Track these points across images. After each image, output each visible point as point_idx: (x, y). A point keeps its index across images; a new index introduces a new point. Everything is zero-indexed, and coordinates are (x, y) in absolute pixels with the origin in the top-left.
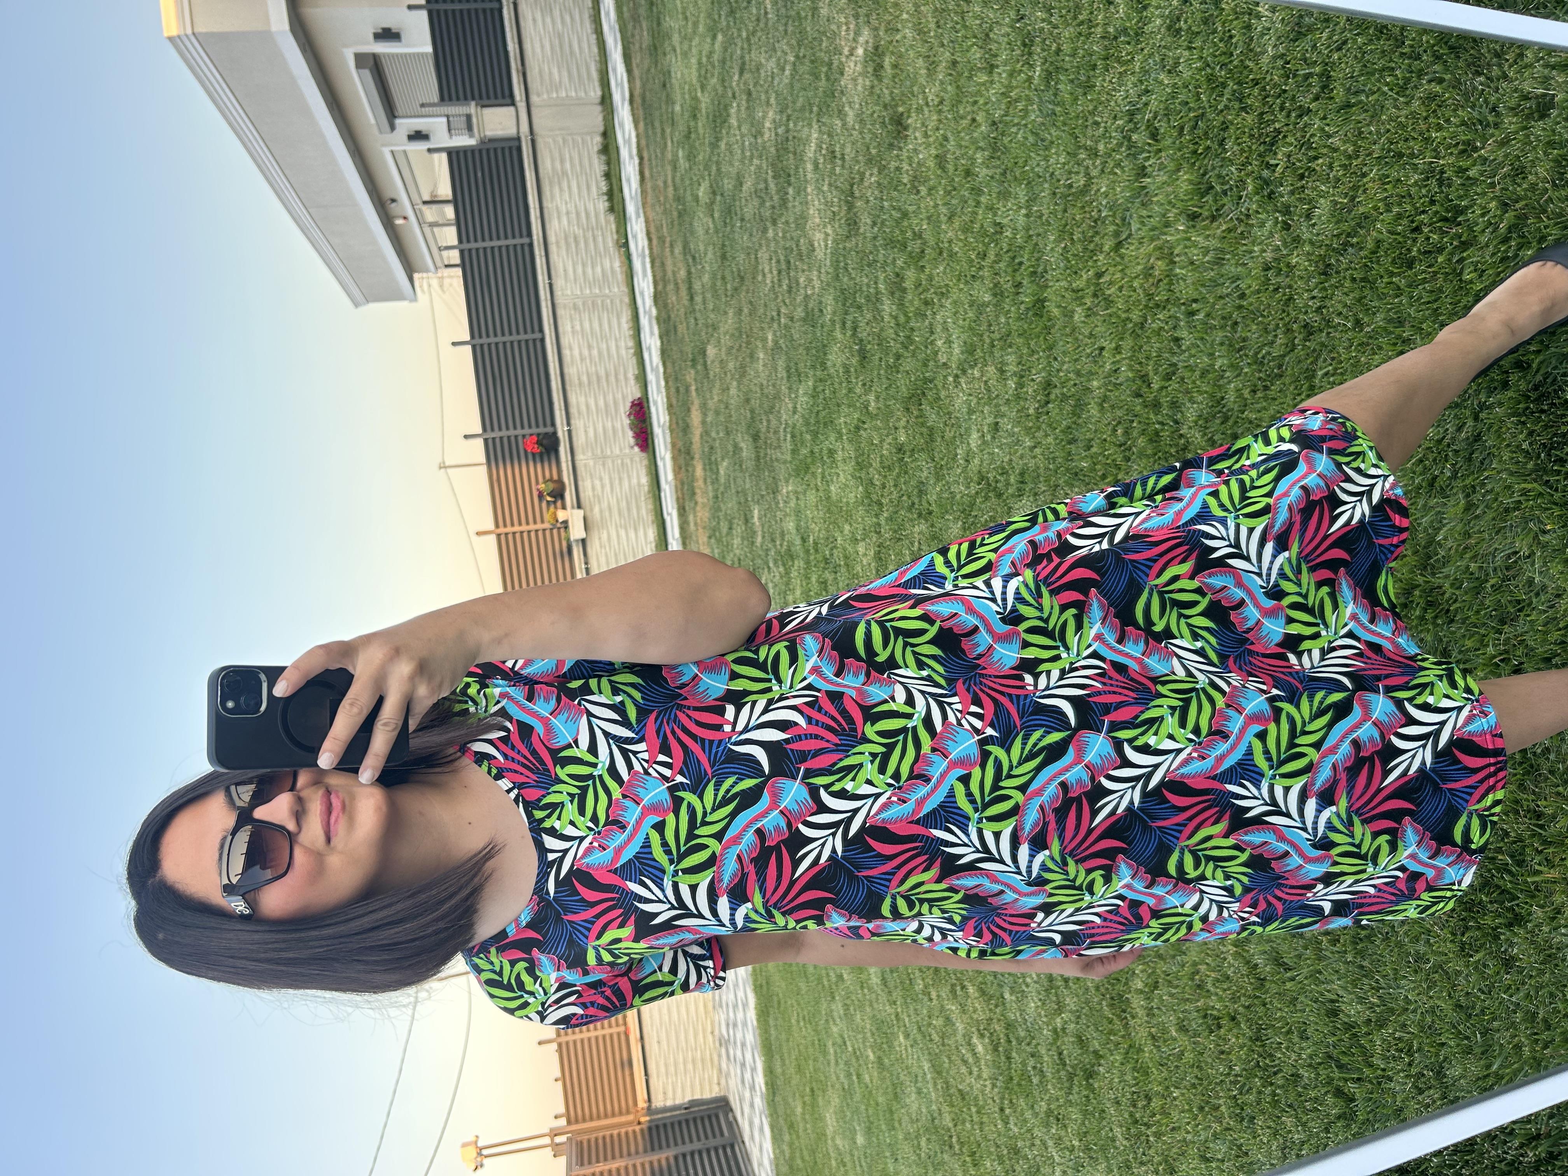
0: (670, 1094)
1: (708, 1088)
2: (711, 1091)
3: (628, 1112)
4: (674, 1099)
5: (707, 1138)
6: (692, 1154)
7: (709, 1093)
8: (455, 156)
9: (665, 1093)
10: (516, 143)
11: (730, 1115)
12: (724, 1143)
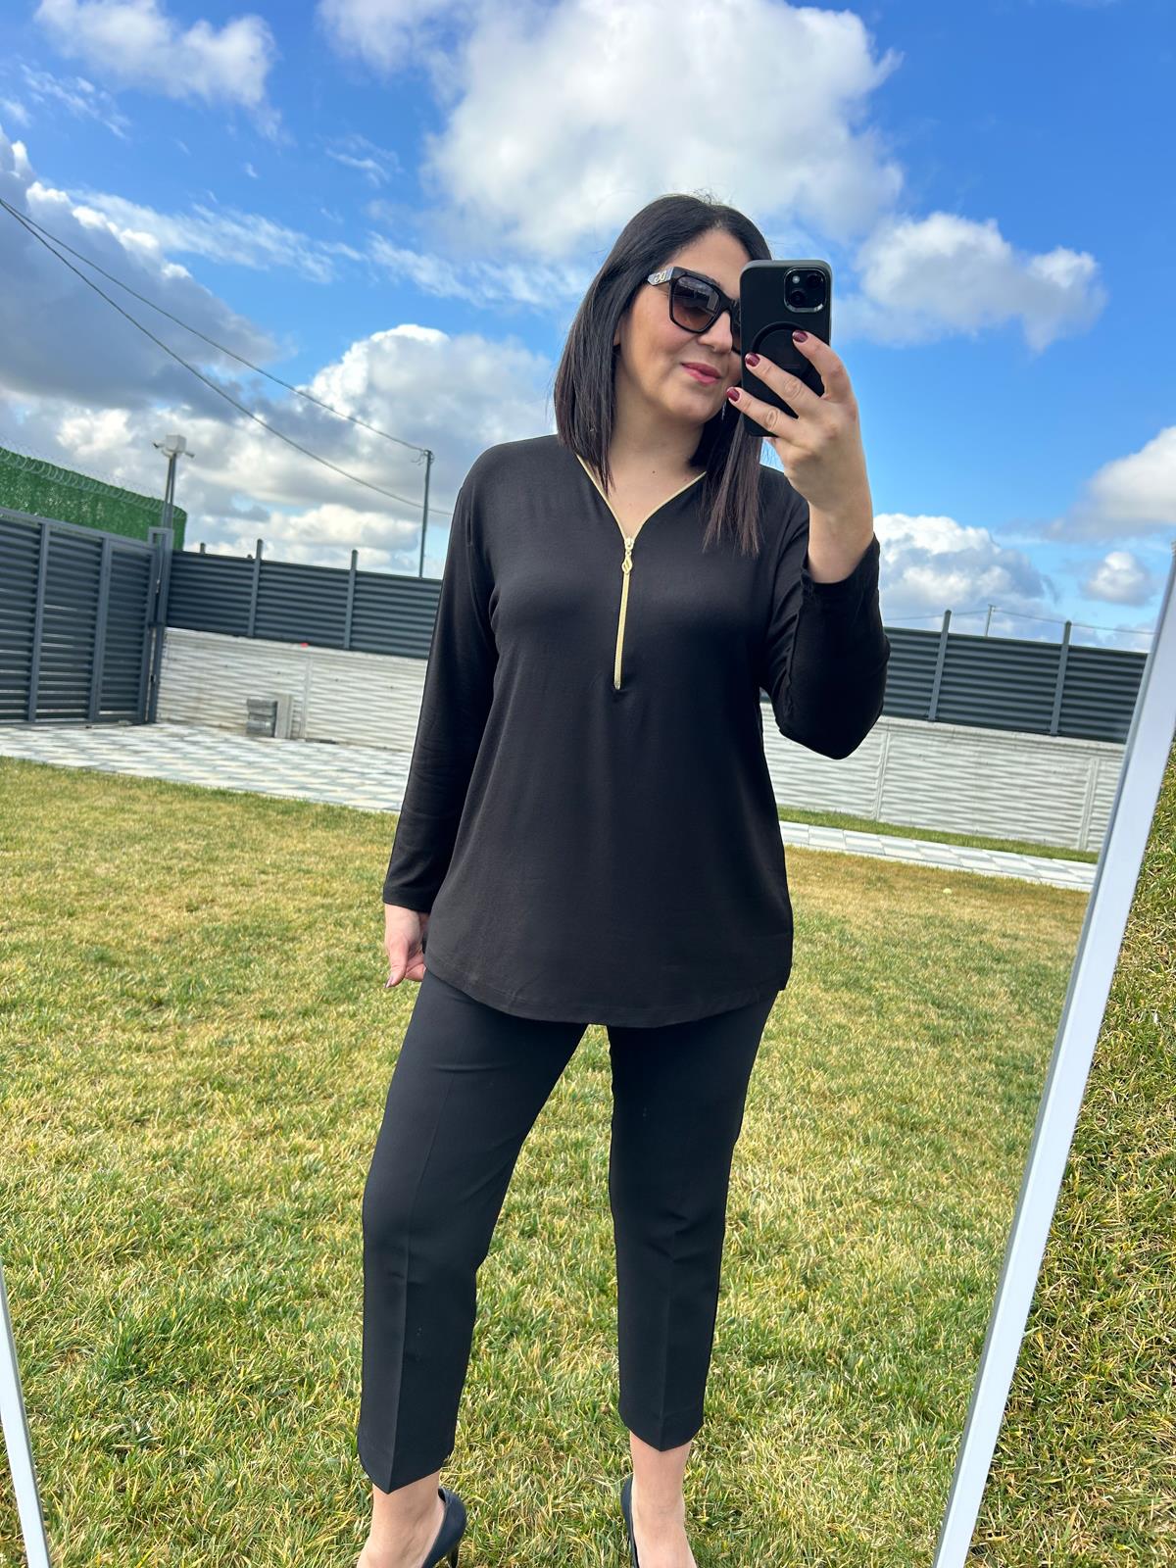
0: (173, 666)
1: (168, 706)
2: (164, 709)
3: (168, 617)
4: (167, 668)
5: (104, 691)
6: (90, 672)
7: (163, 706)
9: (175, 660)
11: (128, 723)
12: (92, 708)
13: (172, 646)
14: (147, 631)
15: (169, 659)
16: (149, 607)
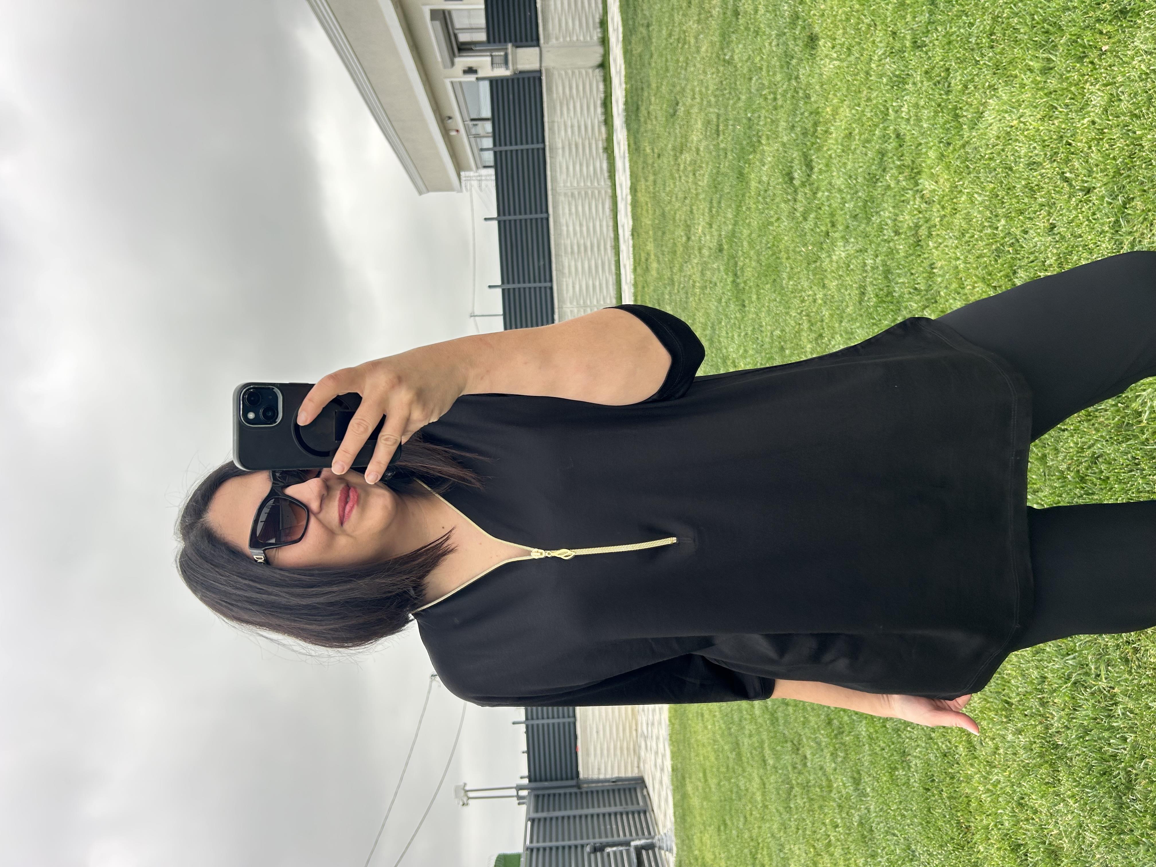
0: (603, 770)
1: (630, 769)
2: (632, 772)
3: (572, 779)
4: (606, 774)
5: (627, 804)
6: (616, 814)
7: (630, 773)
8: (495, 83)
9: (599, 769)
10: (538, 75)
11: (645, 791)
12: (639, 809)
13: (590, 773)
14: (584, 790)
15: (599, 773)
16: (568, 791)
